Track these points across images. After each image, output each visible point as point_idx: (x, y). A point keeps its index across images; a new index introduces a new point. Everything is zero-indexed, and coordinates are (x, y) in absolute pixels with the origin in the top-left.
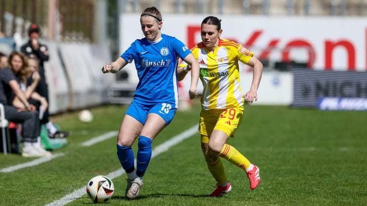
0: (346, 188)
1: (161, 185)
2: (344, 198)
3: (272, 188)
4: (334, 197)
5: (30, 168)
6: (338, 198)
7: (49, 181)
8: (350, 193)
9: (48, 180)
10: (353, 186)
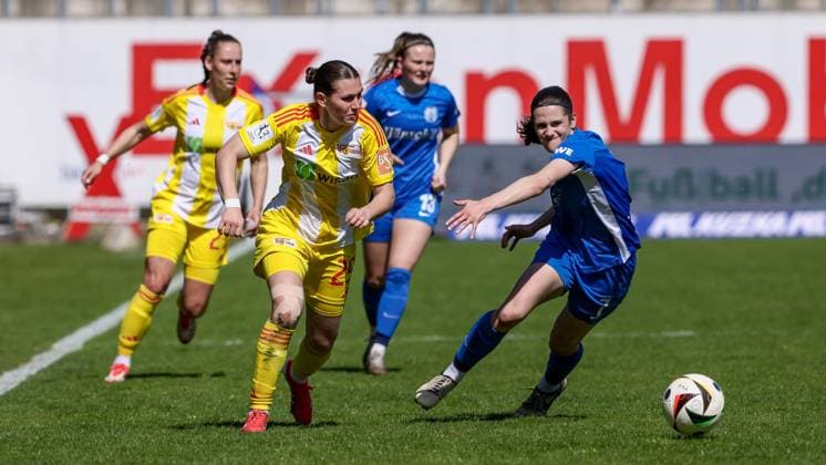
0: (513, 432)
1: (65, 435)
2: (507, 455)
3: (334, 435)
4: (484, 452)
6: (492, 454)
8: (521, 443)
10: (531, 426)
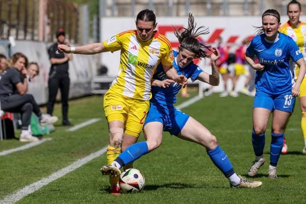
5: (21, 151)
7: (38, 163)
9: (37, 161)
